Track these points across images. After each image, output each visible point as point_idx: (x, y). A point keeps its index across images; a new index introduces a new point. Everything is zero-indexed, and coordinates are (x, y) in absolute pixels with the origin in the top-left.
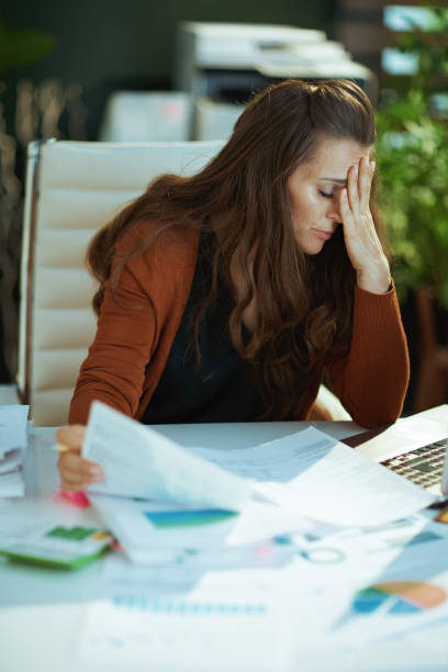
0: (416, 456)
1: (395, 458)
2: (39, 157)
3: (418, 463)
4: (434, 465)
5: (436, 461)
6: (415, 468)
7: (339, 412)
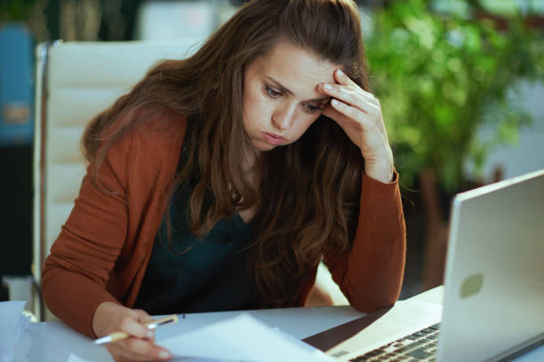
0: (411, 342)
1: (389, 345)
2: (47, 58)
3: (413, 349)
4: (429, 351)
5: (431, 346)
6: (409, 355)
7: (338, 297)
